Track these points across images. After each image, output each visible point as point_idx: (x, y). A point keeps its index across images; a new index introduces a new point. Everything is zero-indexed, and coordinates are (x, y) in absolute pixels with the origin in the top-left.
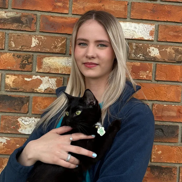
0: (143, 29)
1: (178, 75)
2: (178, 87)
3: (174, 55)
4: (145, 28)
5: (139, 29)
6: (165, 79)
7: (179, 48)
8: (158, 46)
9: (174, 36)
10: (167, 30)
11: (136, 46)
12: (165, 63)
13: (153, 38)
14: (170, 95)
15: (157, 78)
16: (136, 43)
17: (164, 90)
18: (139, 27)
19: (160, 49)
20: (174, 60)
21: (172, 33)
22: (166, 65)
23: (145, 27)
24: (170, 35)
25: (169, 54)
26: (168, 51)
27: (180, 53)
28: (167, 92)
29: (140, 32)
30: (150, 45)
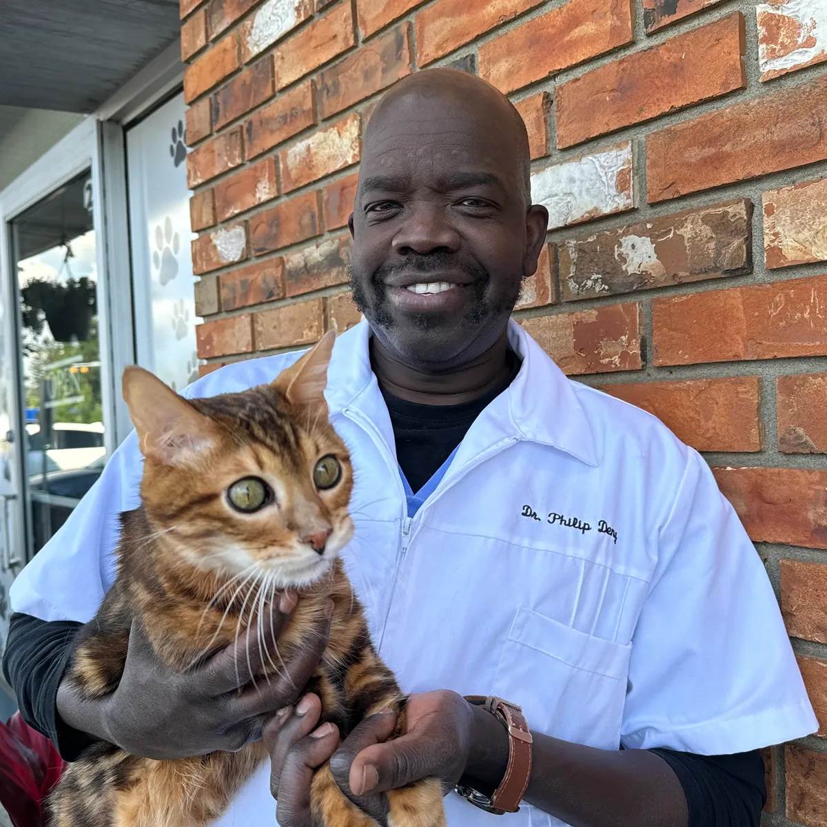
0: (594, 177)
1: (738, 332)
2: (742, 383)
3: (712, 245)
4: (600, 171)
5: (582, 181)
6: (687, 359)
7: (727, 209)
8: (649, 226)
9: (705, 161)
10: (675, 145)
11: (580, 250)
12: (681, 291)
13: (629, 201)
14: (710, 424)
15: (658, 358)
16: (577, 239)
17: (688, 404)
18: (582, 172)
19: (658, 236)
20: (716, 269)
21: (694, 154)
22: (685, 298)
23: (601, 166)
24: (689, 165)
25: (691, 248)
26: (687, 236)
27: (736, 232)
28: (698, 413)
29: (588, 190)
30: (620, 231)
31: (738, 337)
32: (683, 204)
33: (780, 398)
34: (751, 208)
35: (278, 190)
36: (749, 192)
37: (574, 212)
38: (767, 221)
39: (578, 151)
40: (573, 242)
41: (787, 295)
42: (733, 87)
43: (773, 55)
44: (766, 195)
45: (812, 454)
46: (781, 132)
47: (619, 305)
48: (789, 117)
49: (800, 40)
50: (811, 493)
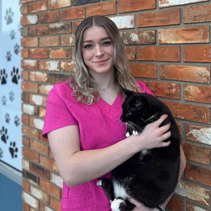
0: (126, 20)
1: (153, 55)
2: (154, 65)
3: (149, 38)
4: (127, 19)
5: (123, 21)
6: (144, 59)
7: (152, 31)
8: (137, 32)
9: (148, 21)
10: (142, 17)
11: (123, 34)
12: (143, 46)
13: (133, 26)
14: (148, 73)
15: (138, 58)
16: (122, 32)
17: (144, 68)
18: (124, 19)
19: (138, 34)
20: (149, 43)
21: (146, 20)
24: (145, 21)
25: (145, 37)
26: (144, 35)
27: (153, 36)
28: (145, 70)
29: (124, 23)
30: (131, 32)
31: (153, 56)
32: (144, 29)
33: (161, 68)
34: (156, 31)
35: (48, 8)
36: (156, 28)
37: (122, 27)
38: (159, 35)
39: (123, 14)
40: (121, 33)
41: (162, 49)
42: (154, 8)
43: (161, 3)
44: (159, 30)
45: (166, 79)
46: (162, 18)
47: (131, 47)
48: (164, 16)
49: (166, 2)
50: (166, 87)
